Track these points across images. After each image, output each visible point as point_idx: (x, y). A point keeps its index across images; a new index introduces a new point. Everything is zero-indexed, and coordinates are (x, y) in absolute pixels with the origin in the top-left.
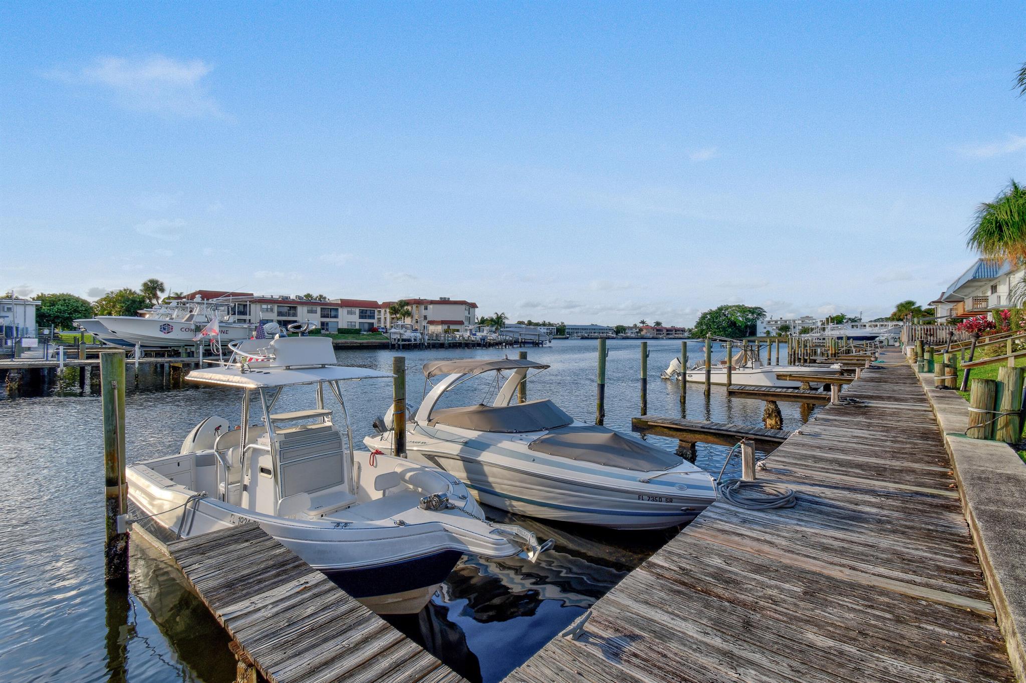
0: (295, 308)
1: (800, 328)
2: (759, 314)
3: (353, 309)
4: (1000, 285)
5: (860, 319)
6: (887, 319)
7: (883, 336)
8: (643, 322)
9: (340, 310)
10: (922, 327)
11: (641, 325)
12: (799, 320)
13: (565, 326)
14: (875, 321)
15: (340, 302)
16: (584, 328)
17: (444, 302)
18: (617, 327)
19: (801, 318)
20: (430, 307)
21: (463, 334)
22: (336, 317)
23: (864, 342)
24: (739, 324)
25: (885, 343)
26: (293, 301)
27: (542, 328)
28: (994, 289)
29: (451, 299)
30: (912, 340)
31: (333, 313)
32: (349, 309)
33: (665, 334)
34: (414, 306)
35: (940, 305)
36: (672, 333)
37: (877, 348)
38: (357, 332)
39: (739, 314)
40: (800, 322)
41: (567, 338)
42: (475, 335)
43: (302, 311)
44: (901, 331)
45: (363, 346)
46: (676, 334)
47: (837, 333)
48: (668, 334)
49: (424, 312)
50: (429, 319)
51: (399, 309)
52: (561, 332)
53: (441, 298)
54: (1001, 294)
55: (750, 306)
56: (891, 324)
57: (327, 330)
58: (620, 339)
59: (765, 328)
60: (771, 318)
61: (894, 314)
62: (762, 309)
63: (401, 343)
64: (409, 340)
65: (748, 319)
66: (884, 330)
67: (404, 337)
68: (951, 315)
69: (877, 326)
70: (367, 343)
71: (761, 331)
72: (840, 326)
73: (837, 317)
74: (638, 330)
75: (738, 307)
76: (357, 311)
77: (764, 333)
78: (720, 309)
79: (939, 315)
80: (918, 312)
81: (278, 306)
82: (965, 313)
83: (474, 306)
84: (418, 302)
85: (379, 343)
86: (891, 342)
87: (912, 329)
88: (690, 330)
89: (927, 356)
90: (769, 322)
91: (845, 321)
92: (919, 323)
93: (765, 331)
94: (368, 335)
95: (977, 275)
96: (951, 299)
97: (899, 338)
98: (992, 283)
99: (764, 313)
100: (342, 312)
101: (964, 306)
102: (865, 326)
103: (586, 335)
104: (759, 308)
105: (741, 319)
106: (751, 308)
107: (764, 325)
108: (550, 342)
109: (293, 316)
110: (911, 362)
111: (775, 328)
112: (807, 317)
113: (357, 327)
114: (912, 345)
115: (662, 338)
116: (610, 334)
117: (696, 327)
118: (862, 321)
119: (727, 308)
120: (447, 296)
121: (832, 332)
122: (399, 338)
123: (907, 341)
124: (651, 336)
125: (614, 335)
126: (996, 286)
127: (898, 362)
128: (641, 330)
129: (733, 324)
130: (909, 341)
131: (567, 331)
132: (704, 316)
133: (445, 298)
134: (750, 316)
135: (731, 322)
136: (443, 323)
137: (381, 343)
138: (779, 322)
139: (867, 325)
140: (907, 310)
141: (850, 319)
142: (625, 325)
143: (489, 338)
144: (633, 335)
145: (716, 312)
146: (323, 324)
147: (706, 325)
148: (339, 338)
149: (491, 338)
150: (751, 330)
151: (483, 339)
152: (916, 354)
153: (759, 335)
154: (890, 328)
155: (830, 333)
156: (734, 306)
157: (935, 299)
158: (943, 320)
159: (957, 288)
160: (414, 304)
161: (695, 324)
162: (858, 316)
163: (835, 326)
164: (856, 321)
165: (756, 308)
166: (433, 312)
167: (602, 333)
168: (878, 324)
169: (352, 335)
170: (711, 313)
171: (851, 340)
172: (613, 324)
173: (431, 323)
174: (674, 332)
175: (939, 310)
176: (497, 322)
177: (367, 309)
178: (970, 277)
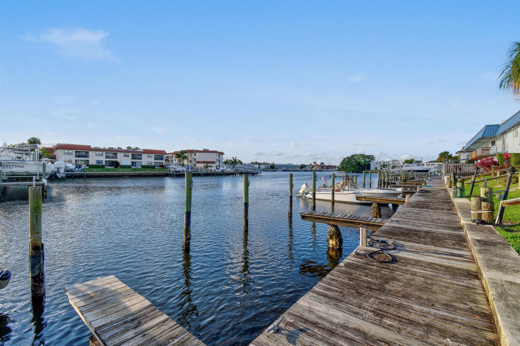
0: (116, 154)
1: (392, 166)
2: (372, 159)
3: (151, 155)
4: (497, 141)
5: (422, 161)
6: (435, 161)
7: (432, 170)
8: (315, 163)
9: (143, 155)
10: (454, 165)
11: (314, 164)
12: (391, 162)
13: (274, 164)
14: (429, 162)
15: (143, 151)
16: (285, 166)
17: (206, 151)
18: (301, 165)
19: (392, 161)
20: (197, 154)
21: (213, 168)
22: (141, 159)
23: (422, 173)
24: (362, 164)
25: (433, 174)
26: (116, 150)
27: (263, 165)
28: (493, 143)
29: (209, 150)
30: (448, 172)
31: (139, 157)
32: (149, 155)
33: (326, 169)
34: (189, 154)
35: (462, 154)
36: (329, 168)
37: (428, 176)
38: (153, 167)
39: (361, 159)
40: (392, 163)
41: (276, 171)
42: (218, 169)
43: (120, 155)
44: (441, 167)
45: (155, 175)
46: (331, 169)
47: (408, 168)
48: (327, 169)
49: (194, 157)
50: (196, 160)
51: (181, 155)
52: (273, 167)
53: (204, 149)
54: (498, 146)
55: (367, 155)
56: (436, 164)
57: (135, 166)
58: (303, 171)
59: (375, 166)
60: (378, 161)
61: (439, 159)
62: (373, 156)
63: (174, 173)
64: (179, 172)
65: (366, 161)
66: (433, 167)
67: (177, 170)
68: (468, 159)
69: (430, 165)
70: (158, 173)
71: (372, 167)
72: (410, 165)
73: (410, 160)
74: (312, 167)
75: (361, 155)
76: (153, 155)
77: (374, 168)
78: (352, 156)
79: (461, 159)
80: (450, 157)
81: (106, 153)
82: (477, 157)
83: (222, 154)
84: (191, 152)
85: (164, 173)
86: (436, 173)
87: (448, 166)
88: (338, 167)
89: (459, 185)
90: (376, 163)
91: (414, 162)
92: (451, 162)
93: (374, 167)
94: (159, 169)
95: (485, 135)
96: (468, 150)
97: (441, 171)
98: (492, 140)
99: (374, 158)
100: (144, 156)
101: (476, 153)
102: (424, 165)
103: (285, 169)
104: (372, 156)
105: (363, 161)
106: (368, 156)
107: (374, 164)
108: (261, 173)
109: (115, 158)
110: (447, 186)
111: (379, 166)
112: (395, 160)
113: (153, 164)
114: (448, 176)
115: (324, 171)
116: (298, 169)
117: (340, 165)
118: (423, 162)
119: (356, 155)
120: (207, 149)
121: (406, 168)
122: (174, 170)
123: (444, 173)
124: (318, 170)
125: (300, 169)
126: (495, 141)
127: (439, 186)
128: (313, 167)
129: (359, 164)
130: (446, 173)
131: (275, 167)
132: (344, 160)
133: (206, 149)
134: (367, 160)
135: (358, 163)
136: (203, 162)
137: (166, 173)
138: (381, 163)
139: (425, 164)
140: (445, 156)
141: (416, 161)
142: (306, 164)
143: (226, 170)
144: (309, 169)
145: (350, 158)
146: (133, 163)
147: (345, 164)
148: (142, 171)
149: (228, 171)
150: (368, 167)
151: (223, 171)
152: (451, 182)
153: (371, 169)
154: (436, 166)
155: (405, 168)
156: (359, 155)
157: (459, 150)
158: (464, 161)
159: (472, 143)
160: (189, 152)
161: (340, 164)
162: (421, 160)
163: (408, 164)
164: (419, 162)
165: (370, 156)
166: (199, 157)
167: (294, 168)
168: (430, 164)
169: (149, 169)
170: (348, 158)
171: (415, 172)
172: (300, 164)
173: (198, 162)
174: (330, 168)
175: (461, 156)
176: (234, 162)
177: (159, 155)
178: (480, 136)
